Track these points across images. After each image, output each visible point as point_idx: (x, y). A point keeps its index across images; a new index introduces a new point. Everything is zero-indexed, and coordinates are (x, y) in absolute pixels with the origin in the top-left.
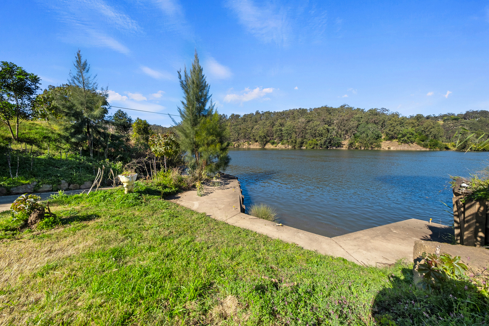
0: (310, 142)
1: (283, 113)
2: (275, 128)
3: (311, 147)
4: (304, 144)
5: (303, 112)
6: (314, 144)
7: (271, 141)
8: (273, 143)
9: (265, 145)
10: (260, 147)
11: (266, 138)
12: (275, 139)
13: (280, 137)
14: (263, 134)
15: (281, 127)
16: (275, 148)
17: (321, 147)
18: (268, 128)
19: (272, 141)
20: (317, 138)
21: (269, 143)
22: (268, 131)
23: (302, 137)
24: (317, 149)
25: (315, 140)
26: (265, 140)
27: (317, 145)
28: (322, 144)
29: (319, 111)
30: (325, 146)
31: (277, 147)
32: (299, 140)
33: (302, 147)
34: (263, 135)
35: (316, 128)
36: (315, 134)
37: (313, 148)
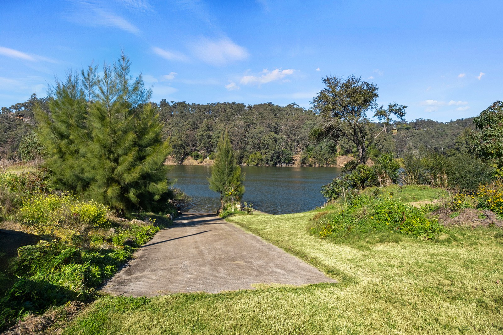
0: (252, 156)
1: (209, 107)
2: (198, 133)
3: (255, 163)
4: (244, 159)
5: (238, 108)
6: (258, 159)
7: (193, 154)
8: (197, 157)
9: (183, 159)
10: (175, 164)
11: (184, 148)
12: (199, 151)
13: (208, 148)
14: (180, 142)
15: (208, 132)
16: (200, 164)
17: (267, 163)
18: (187, 132)
19: (195, 153)
20: (261, 151)
21: (190, 157)
22: (187, 137)
23: (241, 148)
24: (262, 166)
25: (259, 153)
26: (182, 151)
27: (262, 160)
28: (268, 160)
29: (261, 110)
30: (272, 163)
31: (204, 164)
32: (238, 152)
33: (241, 163)
34: (179, 144)
35: (259, 135)
36: (258, 144)
37: (257, 165)
